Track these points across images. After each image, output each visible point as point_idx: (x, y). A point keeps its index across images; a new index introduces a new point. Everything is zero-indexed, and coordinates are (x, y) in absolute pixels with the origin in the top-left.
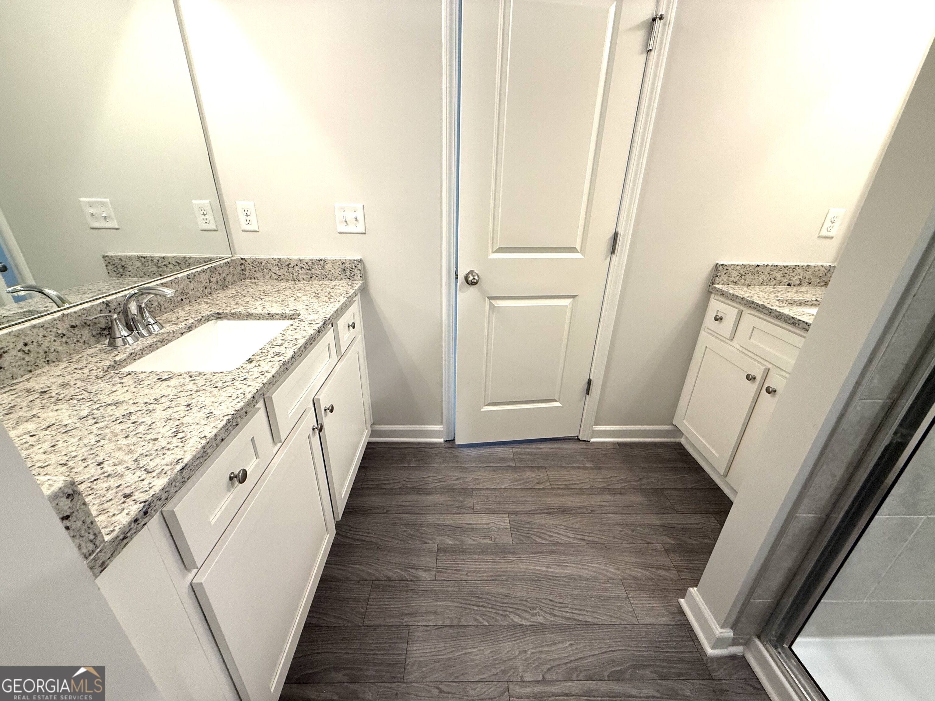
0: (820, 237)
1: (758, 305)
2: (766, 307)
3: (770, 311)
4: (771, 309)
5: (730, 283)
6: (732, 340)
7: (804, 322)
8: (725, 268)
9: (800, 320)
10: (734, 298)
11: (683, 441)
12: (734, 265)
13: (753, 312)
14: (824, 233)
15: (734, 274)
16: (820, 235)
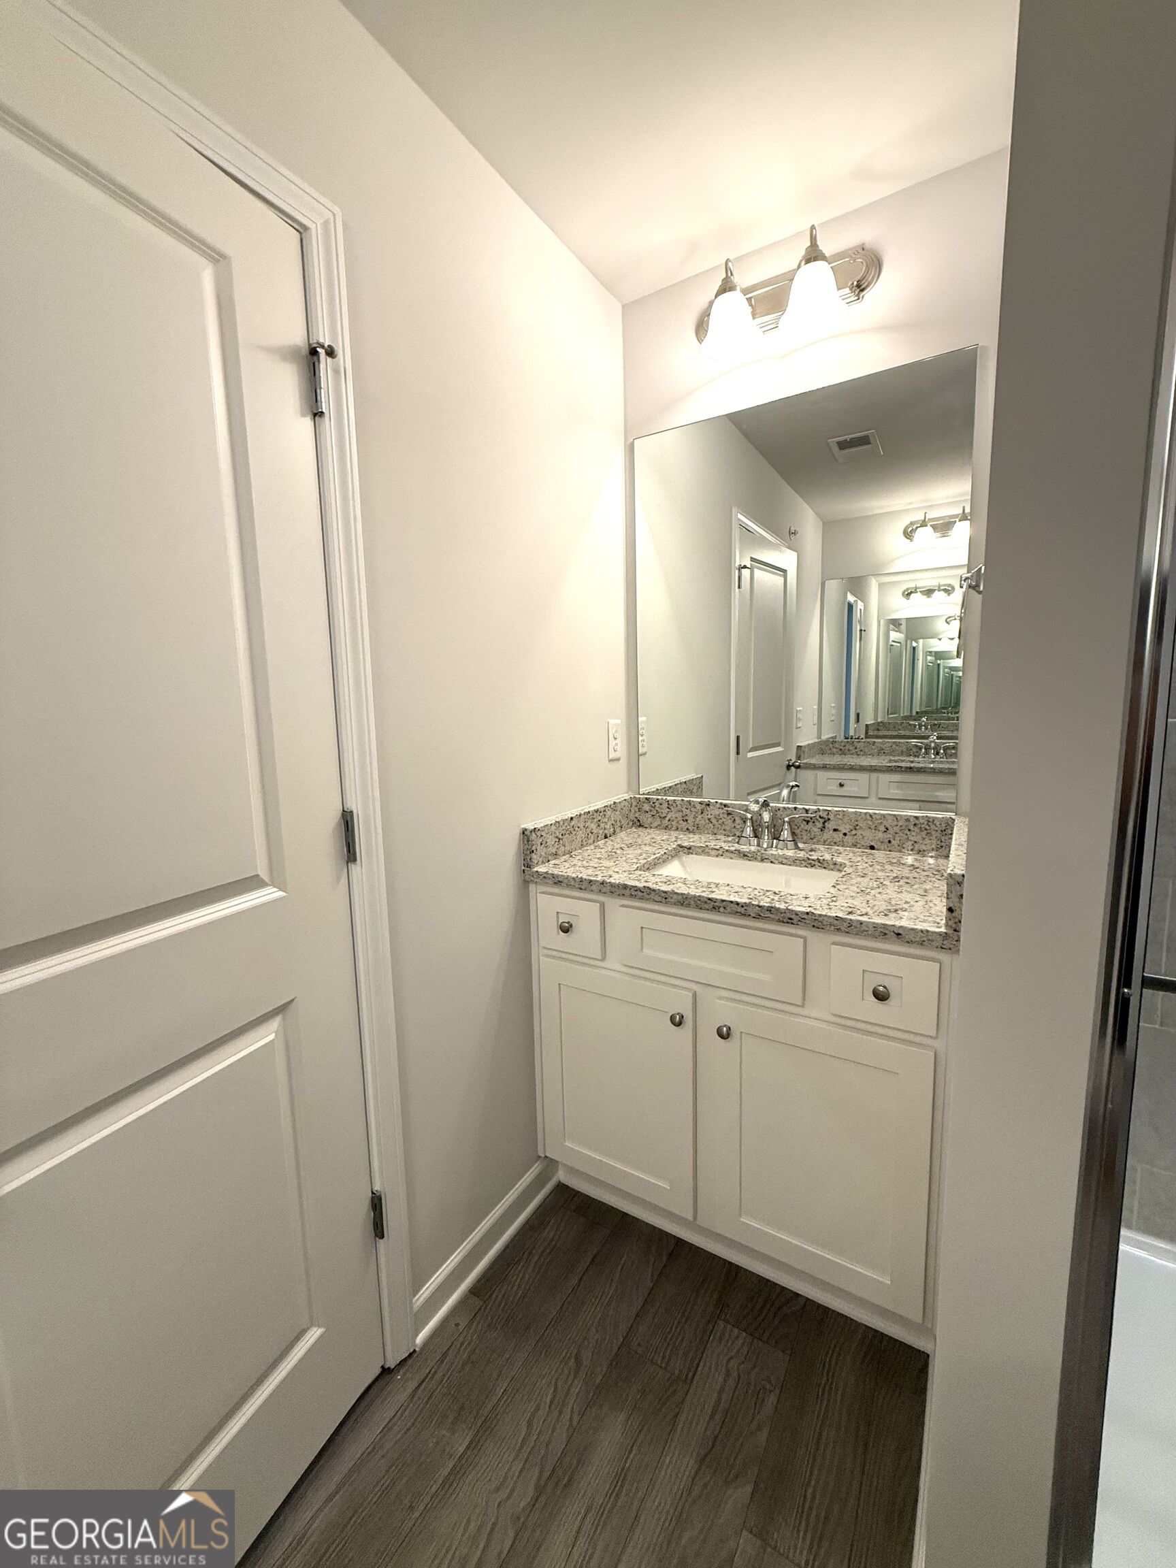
0: (610, 761)
1: (637, 889)
2: (654, 890)
3: (663, 895)
4: (665, 892)
5: (550, 858)
6: (603, 959)
7: (732, 902)
8: (539, 833)
9: (723, 901)
10: (584, 885)
11: (562, 1176)
12: (547, 825)
13: (625, 902)
14: (612, 755)
15: (551, 840)
16: (610, 758)
